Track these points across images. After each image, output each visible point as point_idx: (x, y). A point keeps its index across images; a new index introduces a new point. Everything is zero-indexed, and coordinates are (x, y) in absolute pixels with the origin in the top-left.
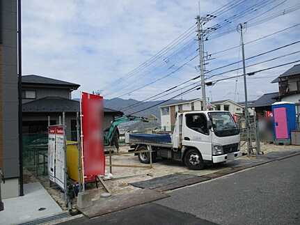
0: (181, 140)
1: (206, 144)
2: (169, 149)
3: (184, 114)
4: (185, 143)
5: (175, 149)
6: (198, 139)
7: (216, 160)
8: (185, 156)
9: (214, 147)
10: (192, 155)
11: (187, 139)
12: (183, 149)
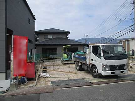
3: (92, 46)
5: (88, 65)
6: (96, 60)
9: (103, 66)
10: (94, 70)
11: (92, 60)
12: (91, 65)
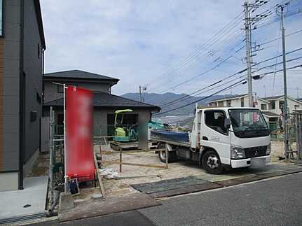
0: (199, 139)
1: (225, 146)
2: (188, 148)
3: (204, 110)
4: (203, 143)
5: (193, 149)
6: (217, 139)
7: (235, 164)
8: (203, 158)
9: (233, 149)
10: (210, 158)
11: (205, 138)
12: (201, 150)
